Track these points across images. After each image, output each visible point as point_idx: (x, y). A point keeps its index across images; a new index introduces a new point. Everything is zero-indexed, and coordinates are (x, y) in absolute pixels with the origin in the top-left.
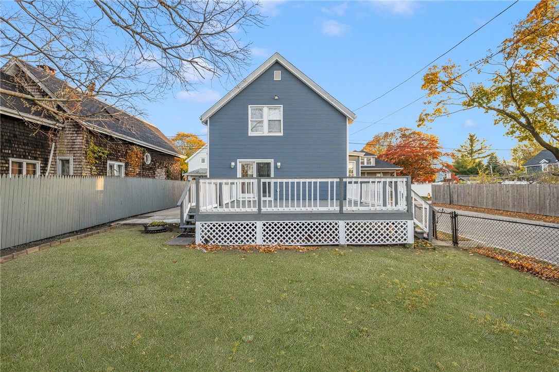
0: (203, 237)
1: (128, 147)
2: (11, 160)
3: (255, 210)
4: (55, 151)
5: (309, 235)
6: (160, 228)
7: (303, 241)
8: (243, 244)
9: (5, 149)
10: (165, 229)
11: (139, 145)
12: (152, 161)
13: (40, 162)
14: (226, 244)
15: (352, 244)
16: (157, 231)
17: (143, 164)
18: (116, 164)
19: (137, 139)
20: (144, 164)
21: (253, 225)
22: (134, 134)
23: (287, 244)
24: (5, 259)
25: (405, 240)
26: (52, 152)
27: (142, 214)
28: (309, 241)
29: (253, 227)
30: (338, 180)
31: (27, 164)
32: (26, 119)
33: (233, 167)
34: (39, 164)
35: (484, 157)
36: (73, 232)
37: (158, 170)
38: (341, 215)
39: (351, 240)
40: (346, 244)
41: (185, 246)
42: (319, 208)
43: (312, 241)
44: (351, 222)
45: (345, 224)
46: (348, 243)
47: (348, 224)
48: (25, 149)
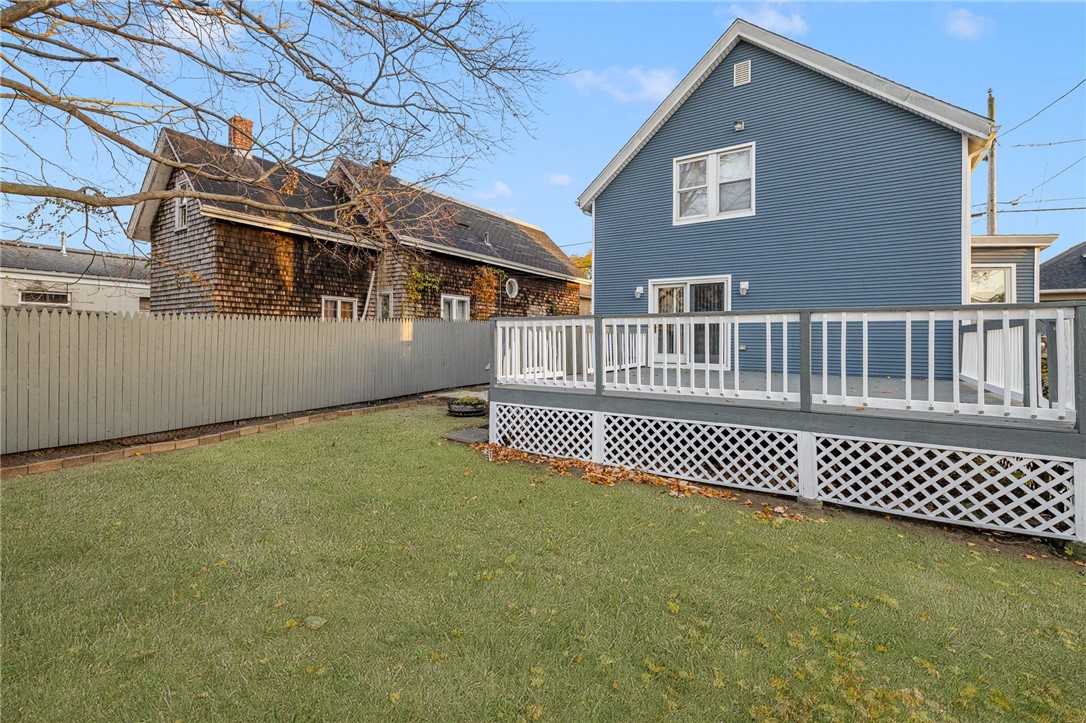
0: (500, 432)
1: (475, 269)
2: (324, 298)
3: (591, 386)
4: (375, 282)
5: (711, 459)
6: (469, 408)
7: (698, 471)
8: (567, 456)
9: (317, 284)
10: (478, 412)
11: (492, 265)
12: (519, 292)
13: (357, 300)
14: (536, 451)
15: (840, 502)
16: (463, 413)
17: (503, 298)
18: (455, 299)
19: (492, 255)
20: (505, 297)
21: (586, 418)
22: (488, 247)
23: (658, 471)
24: (266, 427)
25: (1062, 527)
26: (371, 285)
27: (483, 384)
28: (712, 473)
30: (795, 318)
31: (343, 303)
32: (315, 236)
33: (638, 296)
34: (355, 302)
36: (367, 402)
37: (533, 308)
38: (805, 415)
39: (836, 491)
40: (820, 499)
41: (468, 444)
42: (739, 392)
43: (720, 474)
44: (837, 440)
45: (819, 443)
46: (828, 498)
47: (826, 444)
48: (339, 283)
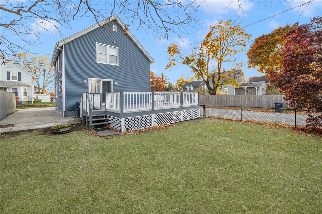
0: (125, 127)
3: (151, 108)
7: (169, 122)
8: (146, 127)
21: (150, 116)
25: (198, 116)
29: (150, 118)
33: (85, 84)
35: (167, 83)
38: (182, 108)
43: (172, 121)
44: (184, 111)
46: (184, 120)
